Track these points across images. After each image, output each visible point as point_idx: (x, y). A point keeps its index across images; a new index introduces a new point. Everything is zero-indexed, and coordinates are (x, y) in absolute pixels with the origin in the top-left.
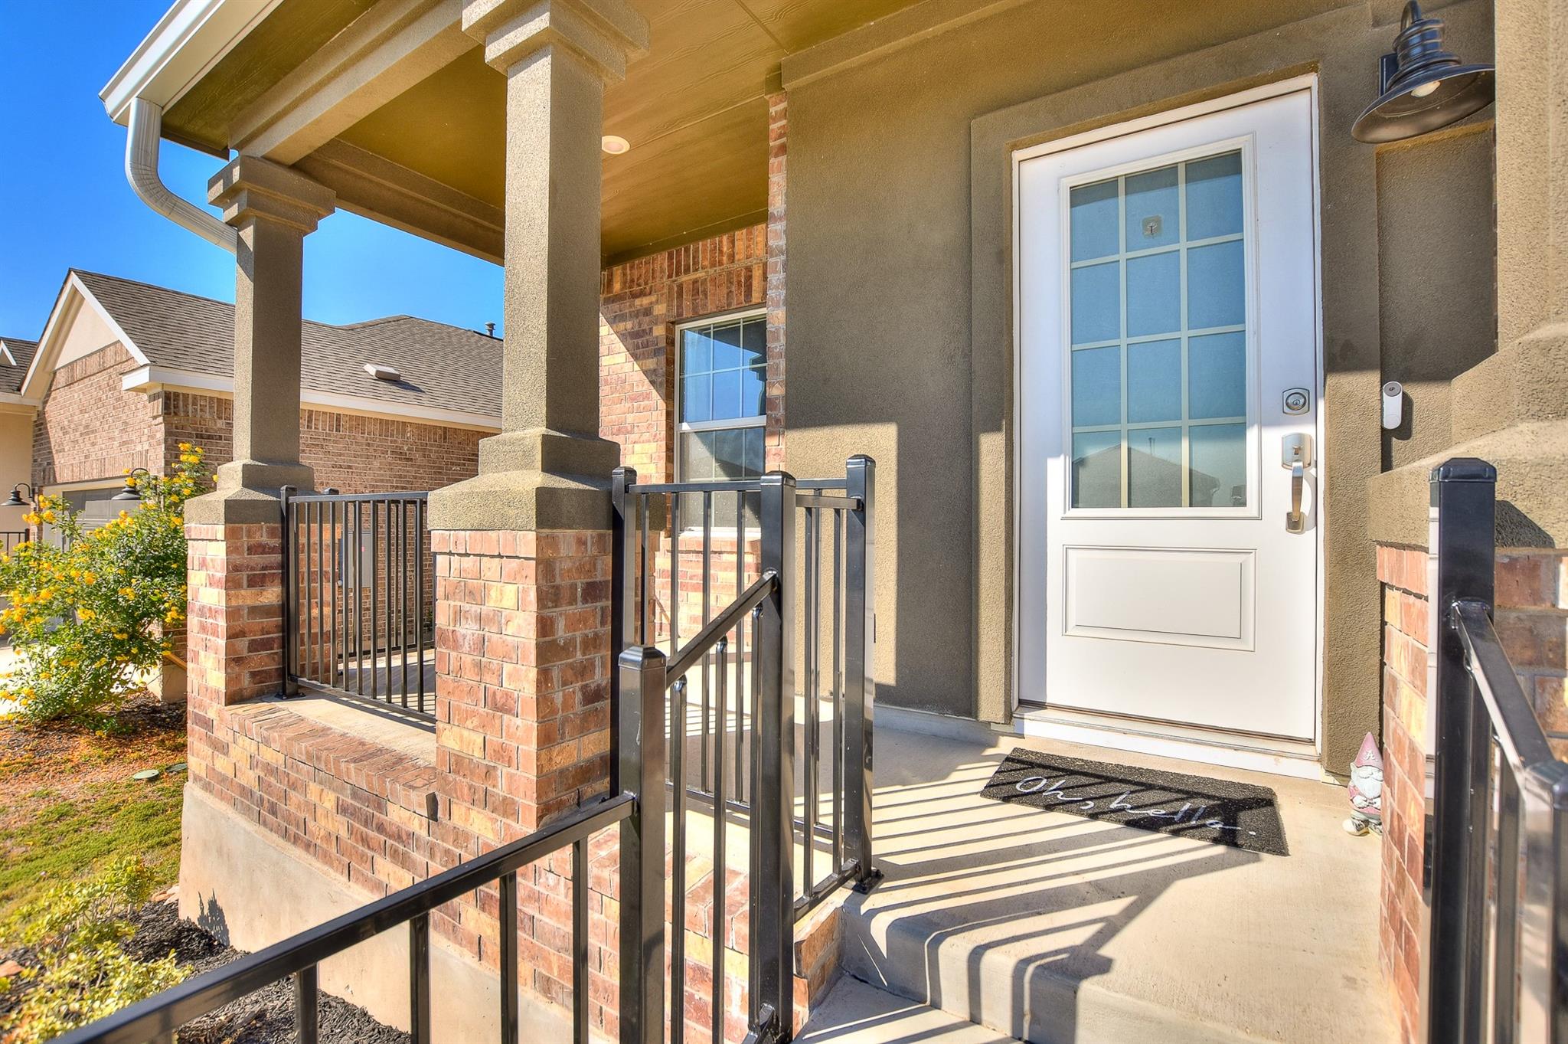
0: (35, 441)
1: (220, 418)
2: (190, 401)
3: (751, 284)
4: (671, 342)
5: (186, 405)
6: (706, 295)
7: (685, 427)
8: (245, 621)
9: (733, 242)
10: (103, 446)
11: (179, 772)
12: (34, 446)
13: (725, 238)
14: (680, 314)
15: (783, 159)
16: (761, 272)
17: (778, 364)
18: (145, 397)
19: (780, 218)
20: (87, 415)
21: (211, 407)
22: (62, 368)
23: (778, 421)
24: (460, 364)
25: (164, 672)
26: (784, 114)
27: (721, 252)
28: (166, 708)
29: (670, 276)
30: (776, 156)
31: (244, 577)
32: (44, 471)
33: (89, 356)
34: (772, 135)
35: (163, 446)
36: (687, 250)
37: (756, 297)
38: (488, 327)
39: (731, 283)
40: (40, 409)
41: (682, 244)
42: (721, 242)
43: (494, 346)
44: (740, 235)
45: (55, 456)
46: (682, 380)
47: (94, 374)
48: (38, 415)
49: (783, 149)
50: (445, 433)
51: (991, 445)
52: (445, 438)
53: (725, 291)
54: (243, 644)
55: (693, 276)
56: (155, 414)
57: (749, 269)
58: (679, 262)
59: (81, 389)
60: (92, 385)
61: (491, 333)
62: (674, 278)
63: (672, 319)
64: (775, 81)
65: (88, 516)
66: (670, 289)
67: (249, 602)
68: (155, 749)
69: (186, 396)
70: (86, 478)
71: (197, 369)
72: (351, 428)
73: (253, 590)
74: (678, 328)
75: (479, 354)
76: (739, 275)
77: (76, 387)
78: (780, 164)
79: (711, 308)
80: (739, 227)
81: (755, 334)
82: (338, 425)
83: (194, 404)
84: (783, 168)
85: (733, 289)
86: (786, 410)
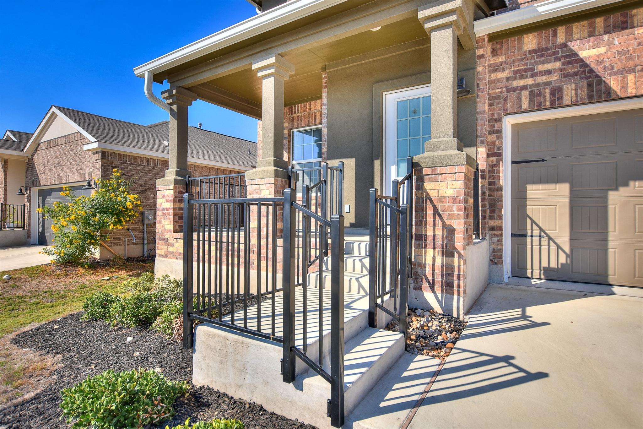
0: (27, 170)
1: (119, 160)
2: (110, 154)
3: (316, 118)
4: (289, 135)
5: (108, 156)
6: (301, 121)
7: (294, 162)
8: (177, 211)
9: (310, 105)
10: (67, 171)
11: (116, 278)
12: (26, 172)
13: (308, 103)
14: (293, 127)
15: (326, 89)
16: (319, 114)
17: (324, 143)
18: (91, 153)
19: (325, 105)
20: (58, 160)
21: (116, 156)
22: (44, 142)
23: (325, 158)
24: (194, 140)
25: (100, 250)
26: (326, 77)
27: (306, 107)
28: (101, 262)
29: (289, 115)
30: (324, 88)
31: (177, 199)
32: (33, 181)
33: (59, 138)
34: (323, 83)
35: (101, 170)
36: (295, 107)
37: (318, 122)
38: (199, 125)
39: (310, 117)
40: (30, 157)
41: (293, 105)
42: (306, 104)
43: (204, 133)
44: (313, 103)
45: (39, 176)
46: (293, 147)
47: (62, 144)
48: (29, 160)
49: (326, 87)
50: (194, 167)
51: (377, 163)
52: (194, 169)
53: (308, 120)
54: (177, 217)
55: (297, 115)
56: (97, 158)
57: (315, 113)
58: (292, 110)
59: (54, 150)
60: (60, 148)
61: (201, 128)
62: (291, 115)
63: (290, 128)
64: (324, 69)
65: (53, 198)
66: (289, 118)
67: (178, 206)
68: (105, 272)
69: (108, 152)
70: (58, 183)
71: (112, 143)
72: (162, 164)
73: (179, 203)
74: (292, 131)
75: (199, 136)
76: (312, 115)
77: (52, 149)
78: (325, 90)
79: (303, 125)
80: (312, 100)
81: (318, 132)
82: (157, 163)
83: (111, 155)
84: (326, 91)
85: (310, 119)
86: (327, 155)
